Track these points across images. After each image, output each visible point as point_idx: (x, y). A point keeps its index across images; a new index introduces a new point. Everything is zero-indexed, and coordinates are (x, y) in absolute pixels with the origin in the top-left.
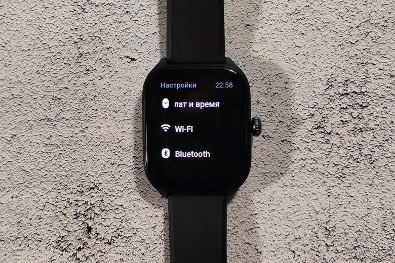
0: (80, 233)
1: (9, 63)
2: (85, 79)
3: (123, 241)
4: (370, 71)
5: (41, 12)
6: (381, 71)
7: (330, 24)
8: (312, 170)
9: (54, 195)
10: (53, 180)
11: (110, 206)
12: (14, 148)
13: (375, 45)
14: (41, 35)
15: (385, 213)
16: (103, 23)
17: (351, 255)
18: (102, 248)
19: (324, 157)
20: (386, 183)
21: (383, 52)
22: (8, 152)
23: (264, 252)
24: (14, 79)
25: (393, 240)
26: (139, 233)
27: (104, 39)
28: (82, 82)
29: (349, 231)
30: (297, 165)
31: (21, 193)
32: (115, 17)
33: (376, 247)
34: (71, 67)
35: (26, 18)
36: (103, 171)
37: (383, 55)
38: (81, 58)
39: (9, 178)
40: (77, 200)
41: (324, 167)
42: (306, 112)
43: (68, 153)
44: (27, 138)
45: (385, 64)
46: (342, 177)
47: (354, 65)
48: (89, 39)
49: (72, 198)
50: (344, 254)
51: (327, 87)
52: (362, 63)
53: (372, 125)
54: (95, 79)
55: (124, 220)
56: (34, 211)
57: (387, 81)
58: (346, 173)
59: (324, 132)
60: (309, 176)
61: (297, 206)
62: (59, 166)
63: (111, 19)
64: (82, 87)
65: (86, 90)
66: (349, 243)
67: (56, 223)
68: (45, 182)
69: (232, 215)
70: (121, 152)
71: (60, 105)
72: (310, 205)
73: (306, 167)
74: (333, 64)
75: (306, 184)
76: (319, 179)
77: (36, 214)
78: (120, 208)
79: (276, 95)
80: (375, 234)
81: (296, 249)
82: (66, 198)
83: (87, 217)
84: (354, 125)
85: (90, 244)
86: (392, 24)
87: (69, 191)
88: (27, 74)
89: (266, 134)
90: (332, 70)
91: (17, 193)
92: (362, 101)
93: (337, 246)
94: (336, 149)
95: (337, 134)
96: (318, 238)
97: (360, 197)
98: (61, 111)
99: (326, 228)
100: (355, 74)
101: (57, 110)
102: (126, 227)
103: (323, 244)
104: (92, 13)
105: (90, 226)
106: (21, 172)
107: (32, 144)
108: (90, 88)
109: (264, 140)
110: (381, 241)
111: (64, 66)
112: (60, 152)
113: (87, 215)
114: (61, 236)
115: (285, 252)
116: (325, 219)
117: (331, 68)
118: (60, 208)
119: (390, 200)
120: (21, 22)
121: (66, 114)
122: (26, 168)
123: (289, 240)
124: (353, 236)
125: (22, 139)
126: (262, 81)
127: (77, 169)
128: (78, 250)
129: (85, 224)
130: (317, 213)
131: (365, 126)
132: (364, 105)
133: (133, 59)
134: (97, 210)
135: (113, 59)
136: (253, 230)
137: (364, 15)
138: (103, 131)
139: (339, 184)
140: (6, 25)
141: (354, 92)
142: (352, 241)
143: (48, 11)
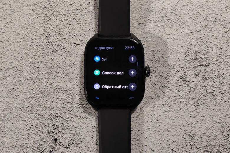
0: (51, 142)
1: (10, 49)
2: (52, 56)
3: (75, 146)
4: (209, 46)
5: (27, 21)
6: (215, 46)
7: (185, 22)
8: (180, 102)
9: (36, 121)
10: (35, 113)
11: (67, 127)
12: (13, 95)
13: (211, 32)
14: (27, 33)
15: (223, 125)
16: (61, 25)
17: (204, 150)
18: (63, 151)
19: (187, 95)
20: (222, 108)
21: (215, 35)
22: (9, 98)
23: (156, 150)
24: (13, 57)
25: (228, 140)
26: (84, 141)
27: (62, 34)
28: (50, 58)
29: (203, 136)
30: (171, 100)
31: (18, 121)
32: (67, 22)
33: (218, 145)
34: (44, 50)
35: (19, 24)
36: (63, 107)
37: (215, 37)
38: (49, 45)
39: (11, 113)
40: (48, 124)
41: (187, 100)
42: (175, 70)
43: (43, 97)
44: (20, 90)
45: (217, 42)
46: (197, 105)
47: (199, 43)
48: (54, 34)
49: (46, 122)
50: (201, 149)
51: (186, 55)
52: (204, 42)
53: (212, 76)
54: (57, 56)
55: (75, 134)
56: (25, 130)
57: (219, 51)
58: (199, 103)
59: (185, 81)
60: (178, 106)
61: (173, 123)
62: (38, 105)
63: (65, 23)
64: (50, 61)
65: (52, 62)
66: (203, 143)
67: (37, 137)
68: (31, 114)
69: (136, 129)
70: (72, 96)
71: (38, 71)
72: (180, 122)
73: (176, 100)
74: (188, 43)
75: (177, 110)
76: (184, 107)
77: (26, 133)
78: (73, 128)
79: (158, 61)
80: (218, 138)
81: (173, 148)
82: (42, 123)
83: (55, 133)
84: (202, 76)
85: (56, 149)
86: (218, 20)
87: (44, 119)
88: (19, 54)
89: (153, 83)
90: (188, 46)
91: (15, 121)
92: (206, 63)
93: (197, 145)
94: (193, 90)
95: (193, 81)
96: (186, 141)
97: (208, 117)
98: (38, 74)
99: (190, 135)
100: (200, 48)
101: (36, 74)
102: (76, 138)
103: (189, 144)
104: (55, 20)
105: (56, 138)
106: (17, 109)
107: (23, 93)
108: (54, 61)
109: (152, 86)
110: (221, 141)
111: (40, 49)
112: (38, 97)
113: (54, 132)
114: (40, 144)
115: (167, 150)
116: (189, 130)
117: (187, 45)
118: (39, 128)
119: (225, 118)
120: (16, 27)
121: (41, 75)
122: (20, 107)
123: (169, 143)
124: (205, 139)
125: (17, 91)
126: (149, 54)
127: (48, 106)
128: (50, 152)
129: (54, 137)
130: (185, 127)
131: (208, 77)
132: (207, 65)
133: (78, 44)
134: (60, 129)
135: (67, 44)
136: (148, 138)
137: (203, 16)
138: (62, 84)
139: (196, 110)
140: (8, 28)
141: (201, 58)
142: (205, 142)
143: (31, 20)
